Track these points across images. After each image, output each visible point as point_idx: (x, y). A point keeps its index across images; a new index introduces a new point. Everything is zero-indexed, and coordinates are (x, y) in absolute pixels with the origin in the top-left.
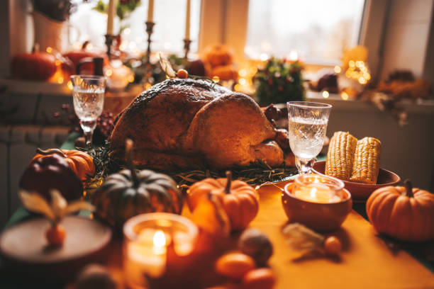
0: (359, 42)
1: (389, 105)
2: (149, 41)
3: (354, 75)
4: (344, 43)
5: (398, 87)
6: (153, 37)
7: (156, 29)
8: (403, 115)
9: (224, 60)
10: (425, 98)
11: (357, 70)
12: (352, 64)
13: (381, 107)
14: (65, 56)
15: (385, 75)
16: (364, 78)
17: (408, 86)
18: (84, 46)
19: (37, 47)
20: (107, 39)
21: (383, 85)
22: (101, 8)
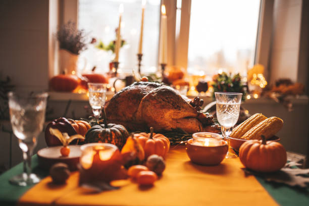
0: (255, 63)
1: (281, 99)
2: (140, 65)
3: (257, 82)
4: (248, 63)
5: (283, 88)
8: (290, 105)
9: (180, 76)
10: (300, 94)
11: (258, 79)
12: (255, 76)
13: (277, 101)
14: (84, 76)
15: (273, 82)
16: (263, 83)
17: (290, 87)
18: (94, 69)
19: (66, 71)
20: (115, 64)
21: (275, 88)
22: (101, 46)
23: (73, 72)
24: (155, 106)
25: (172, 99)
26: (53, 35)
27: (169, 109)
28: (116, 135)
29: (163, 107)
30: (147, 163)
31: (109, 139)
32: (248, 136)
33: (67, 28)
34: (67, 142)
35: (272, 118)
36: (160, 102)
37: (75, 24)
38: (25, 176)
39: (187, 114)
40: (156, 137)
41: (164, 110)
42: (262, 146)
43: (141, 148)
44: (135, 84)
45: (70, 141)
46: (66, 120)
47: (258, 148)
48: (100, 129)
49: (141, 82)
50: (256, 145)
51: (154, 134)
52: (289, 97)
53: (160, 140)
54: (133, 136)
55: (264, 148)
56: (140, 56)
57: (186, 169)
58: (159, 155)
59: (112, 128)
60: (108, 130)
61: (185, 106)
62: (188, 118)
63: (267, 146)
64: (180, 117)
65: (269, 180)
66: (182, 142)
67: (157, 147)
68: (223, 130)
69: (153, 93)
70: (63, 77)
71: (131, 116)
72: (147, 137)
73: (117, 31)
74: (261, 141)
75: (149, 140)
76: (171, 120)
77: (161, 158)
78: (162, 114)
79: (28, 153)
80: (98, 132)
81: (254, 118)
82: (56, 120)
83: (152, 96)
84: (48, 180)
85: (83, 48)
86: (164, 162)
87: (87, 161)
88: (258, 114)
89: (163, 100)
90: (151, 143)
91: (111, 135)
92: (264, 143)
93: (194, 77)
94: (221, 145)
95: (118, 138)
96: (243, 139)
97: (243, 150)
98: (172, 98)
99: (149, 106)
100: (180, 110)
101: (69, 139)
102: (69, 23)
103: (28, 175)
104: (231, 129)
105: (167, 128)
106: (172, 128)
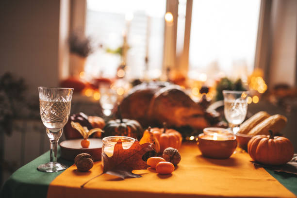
18: (101, 73)
22: (108, 51)
24: (166, 105)
27: (179, 108)
28: (131, 130)
29: (174, 105)
30: (163, 155)
31: (125, 133)
34: (87, 135)
35: (276, 117)
36: (171, 101)
38: (52, 165)
40: (169, 132)
42: (270, 140)
43: (157, 141)
47: (267, 141)
48: (114, 123)
50: (264, 139)
51: (166, 129)
53: (173, 135)
54: (149, 130)
55: (272, 142)
56: (147, 60)
57: (199, 162)
58: (174, 147)
59: (127, 124)
60: (124, 125)
62: (196, 116)
63: (275, 140)
65: (278, 171)
67: (170, 141)
68: (231, 126)
71: (142, 113)
74: (268, 136)
75: (163, 135)
76: (181, 117)
77: (176, 150)
80: (114, 127)
82: (74, 115)
83: (164, 96)
86: (179, 153)
87: (109, 150)
90: (165, 138)
91: (127, 130)
92: (272, 137)
94: (231, 139)
95: (134, 132)
97: (252, 144)
100: (189, 108)
101: (89, 133)
103: (54, 164)
104: (239, 126)
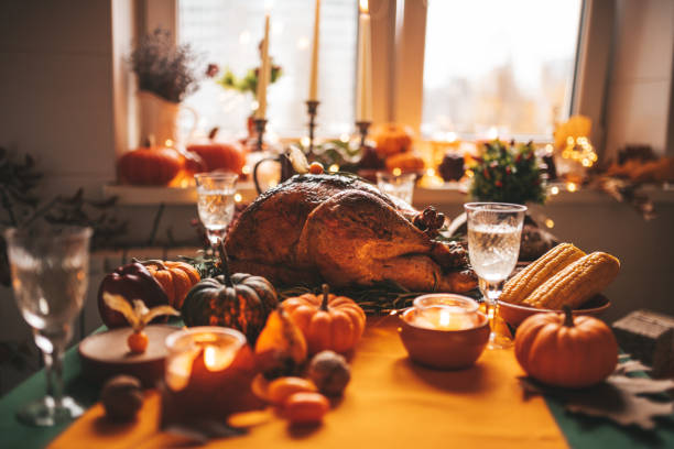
0: (571, 113)
1: (627, 193)
2: (312, 126)
3: (576, 155)
4: (556, 110)
5: (635, 168)
6: (318, 120)
7: (320, 109)
8: (648, 207)
9: (404, 144)
10: (672, 182)
11: (577, 148)
12: (571, 142)
13: (619, 197)
14: (190, 149)
15: (612, 153)
16: (588, 158)
17: (650, 166)
18: (212, 134)
19: (152, 139)
20: (257, 124)
21: (615, 168)
22: (229, 82)
23: (169, 143)
24: (335, 233)
25: (372, 218)
26: (123, 59)
27: (366, 239)
28: (247, 304)
29: (352, 235)
30: (311, 371)
31: (232, 311)
32: (538, 299)
33: (152, 43)
34: (142, 321)
35: (596, 254)
36: (347, 225)
37: (171, 34)
38: (50, 403)
39: (406, 247)
40: (335, 305)
41: (355, 241)
42: (563, 331)
43: (299, 336)
44: (295, 180)
45: (148, 319)
46: (143, 269)
47: (555, 334)
48: (214, 287)
49: (308, 175)
50: (552, 327)
51: (330, 296)
52: (648, 189)
53: (343, 314)
55: (567, 337)
56: (313, 107)
57: (397, 380)
58: (338, 352)
59: (241, 287)
60: (231, 291)
61: (402, 229)
62: (408, 256)
63: (573, 332)
64: (389, 255)
65: (574, 409)
66: (394, 312)
67: (335, 331)
68: (482, 286)
69: (332, 204)
70: (146, 152)
71: (285, 251)
72: (315, 304)
73: (263, 46)
74: (563, 316)
75: (320, 315)
76: (370, 261)
77: (340, 359)
78: (350, 249)
79: (54, 354)
80: (210, 297)
81: (557, 255)
82: (121, 269)
83: (329, 211)
84: (98, 411)
85: (190, 87)
86: (347, 367)
87: (180, 370)
88: (566, 245)
89: (354, 220)
90: (322, 322)
91: (237, 303)
92: (569, 323)
93: (436, 146)
94: (476, 323)
95: (252, 309)
96: (528, 306)
97: (523, 338)
98: (372, 215)
99: (323, 233)
100: (390, 239)
101: (145, 316)
102: (157, 32)
103: (58, 400)
104: (501, 286)
105: (362, 281)
106: (373, 281)
